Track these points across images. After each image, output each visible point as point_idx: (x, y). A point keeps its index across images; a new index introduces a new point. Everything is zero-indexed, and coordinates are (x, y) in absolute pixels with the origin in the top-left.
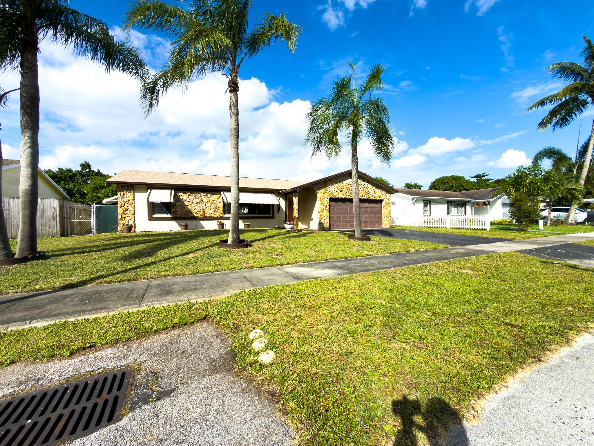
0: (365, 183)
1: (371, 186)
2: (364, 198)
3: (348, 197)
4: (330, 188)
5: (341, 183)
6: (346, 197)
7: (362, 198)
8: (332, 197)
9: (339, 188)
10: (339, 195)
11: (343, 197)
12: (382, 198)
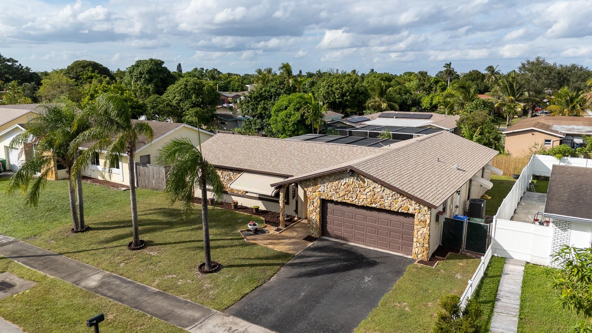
0: (377, 185)
1: (387, 191)
2: (373, 206)
3: (347, 201)
4: (321, 188)
5: (337, 182)
6: (344, 201)
7: (371, 206)
8: (323, 197)
9: (334, 188)
10: (333, 197)
11: (340, 200)
12: (410, 212)
